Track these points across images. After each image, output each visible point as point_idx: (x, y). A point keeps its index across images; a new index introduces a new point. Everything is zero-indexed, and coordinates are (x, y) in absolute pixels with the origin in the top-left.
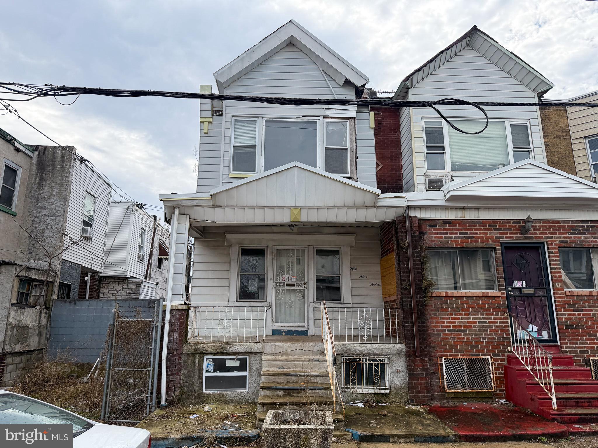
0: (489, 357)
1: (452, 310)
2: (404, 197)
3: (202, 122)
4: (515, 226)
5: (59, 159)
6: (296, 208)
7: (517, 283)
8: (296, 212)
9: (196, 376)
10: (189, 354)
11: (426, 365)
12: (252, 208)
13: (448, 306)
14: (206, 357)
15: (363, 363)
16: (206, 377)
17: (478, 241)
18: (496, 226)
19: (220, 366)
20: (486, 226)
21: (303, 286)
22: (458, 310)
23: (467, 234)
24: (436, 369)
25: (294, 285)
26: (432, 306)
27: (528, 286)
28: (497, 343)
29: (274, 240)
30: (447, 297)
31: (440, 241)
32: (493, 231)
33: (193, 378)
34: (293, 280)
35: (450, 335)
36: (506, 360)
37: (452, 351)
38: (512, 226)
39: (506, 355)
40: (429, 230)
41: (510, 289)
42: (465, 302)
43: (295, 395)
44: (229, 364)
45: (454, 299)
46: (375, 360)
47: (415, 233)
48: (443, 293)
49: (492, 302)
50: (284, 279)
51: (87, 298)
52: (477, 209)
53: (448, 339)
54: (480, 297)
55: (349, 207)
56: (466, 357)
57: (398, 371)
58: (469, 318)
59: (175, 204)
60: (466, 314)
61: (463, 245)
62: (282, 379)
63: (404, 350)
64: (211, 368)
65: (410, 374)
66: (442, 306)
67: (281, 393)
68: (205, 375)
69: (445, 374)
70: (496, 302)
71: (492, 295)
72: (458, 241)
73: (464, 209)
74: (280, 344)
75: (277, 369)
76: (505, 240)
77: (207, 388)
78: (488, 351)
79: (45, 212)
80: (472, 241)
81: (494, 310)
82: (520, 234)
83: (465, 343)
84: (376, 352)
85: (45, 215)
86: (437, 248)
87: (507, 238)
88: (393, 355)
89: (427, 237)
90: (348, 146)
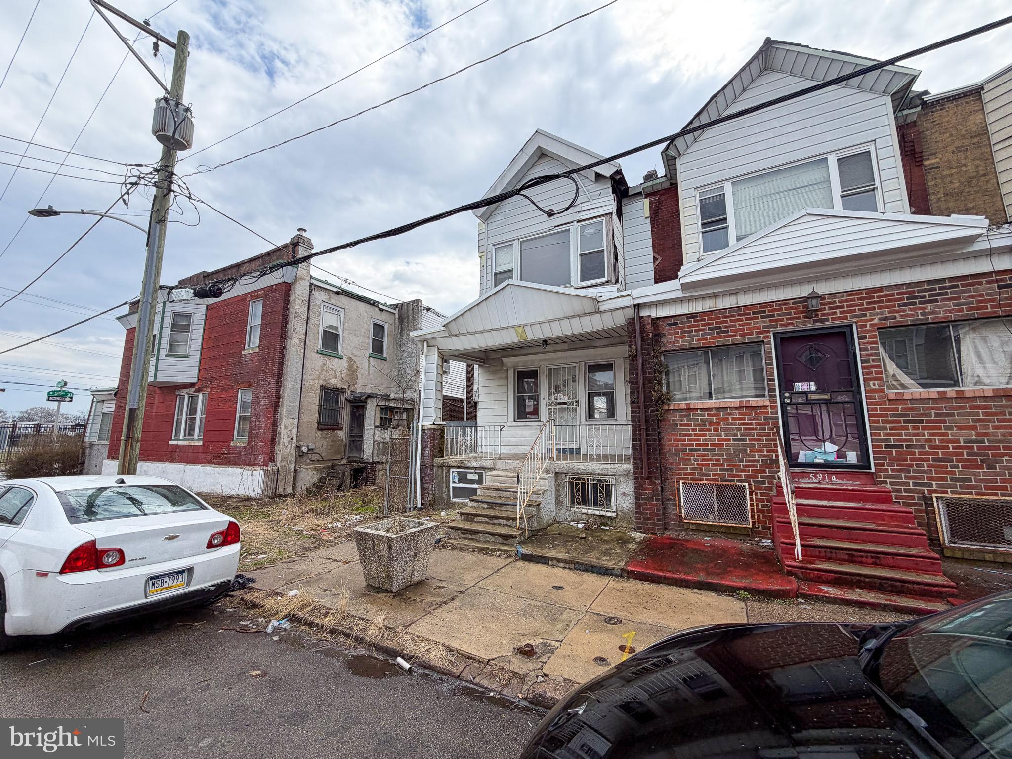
0: (746, 484)
1: (695, 425)
2: (629, 295)
3: (480, 257)
4: (797, 308)
5: (411, 312)
6: (519, 326)
7: (799, 387)
8: (520, 330)
9: (445, 485)
10: (438, 467)
11: (657, 489)
12: (481, 332)
13: (691, 420)
14: (452, 470)
15: (588, 484)
16: (453, 487)
17: (735, 336)
18: (765, 312)
19: (463, 478)
20: (749, 314)
21: (575, 404)
22: (705, 425)
23: (720, 327)
24: (673, 494)
25: (565, 404)
26: (669, 421)
27: (820, 389)
28: (761, 466)
29: (545, 360)
30: (689, 409)
31: (683, 342)
32: (760, 320)
33: (443, 487)
34: (566, 399)
35: (692, 455)
36: (775, 489)
37: (694, 474)
38: (791, 308)
39: (775, 483)
40: (668, 330)
41: (787, 395)
42: (714, 415)
43: (497, 508)
44: (470, 477)
45: (699, 412)
46: (599, 481)
47: (647, 336)
48: (683, 405)
49: (756, 413)
50: (556, 398)
51: (465, 419)
52: (735, 293)
53: (689, 459)
54: (736, 408)
55: (570, 318)
56: (712, 482)
57: (624, 494)
58: (721, 435)
59: (422, 338)
60: (715, 430)
61: (714, 343)
62: (494, 493)
63: (632, 471)
64: (456, 480)
65: (636, 498)
66: (682, 420)
67: (485, 506)
68: (452, 485)
69: (682, 501)
70: (761, 413)
71: (754, 404)
72: (706, 339)
73: (714, 296)
74: (509, 461)
75: (499, 484)
76: (779, 329)
77: (454, 496)
78: (746, 476)
79: (405, 355)
80: (725, 337)
81: (757, 424)
82: (805, 317)
83: (713, 465)
84: (601, 472)
85: (406, 357)
86: (678, 350)
87: (781, 325)
88: (620, 475)
89: (665, 339)
90: (605, 247)
